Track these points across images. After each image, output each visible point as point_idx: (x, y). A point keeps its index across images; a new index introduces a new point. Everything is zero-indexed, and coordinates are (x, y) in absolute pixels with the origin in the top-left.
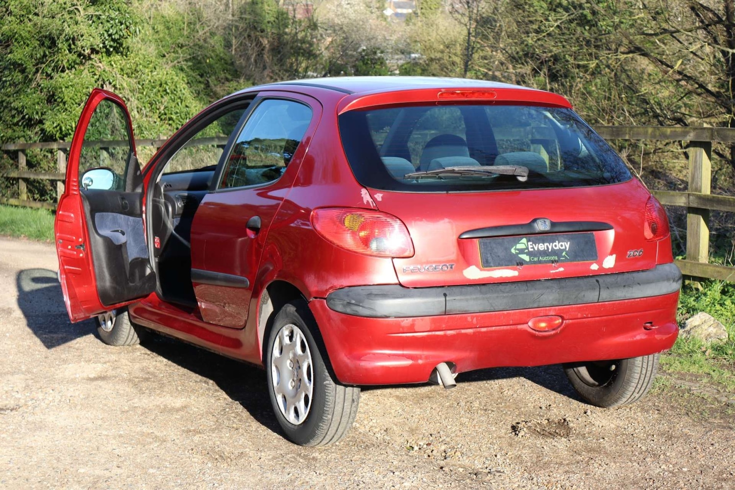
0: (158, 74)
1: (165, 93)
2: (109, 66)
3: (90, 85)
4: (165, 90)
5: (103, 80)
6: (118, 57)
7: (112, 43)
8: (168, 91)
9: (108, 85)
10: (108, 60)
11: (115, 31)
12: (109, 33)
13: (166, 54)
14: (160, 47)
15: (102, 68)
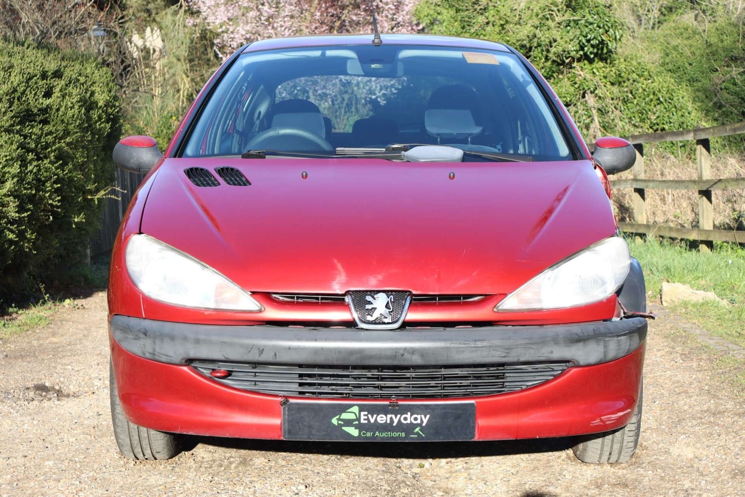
0: (652, 82)
1: (658, 101)
2: (592, 74)
3: (567, 94)
4: (659, 99)
5: (583, 89)
6: (601, 64)
7: (591, 49)
8: (661, 99)
9: (589, 94)
10: (591, 68)
11: (593, 36)
12: (588, 38)
13: (718, 68)
14: (712, 61)
15: (583, 76)
